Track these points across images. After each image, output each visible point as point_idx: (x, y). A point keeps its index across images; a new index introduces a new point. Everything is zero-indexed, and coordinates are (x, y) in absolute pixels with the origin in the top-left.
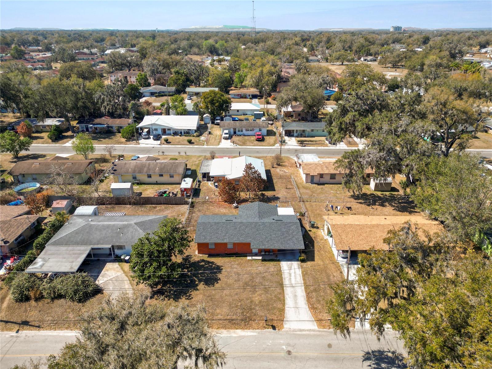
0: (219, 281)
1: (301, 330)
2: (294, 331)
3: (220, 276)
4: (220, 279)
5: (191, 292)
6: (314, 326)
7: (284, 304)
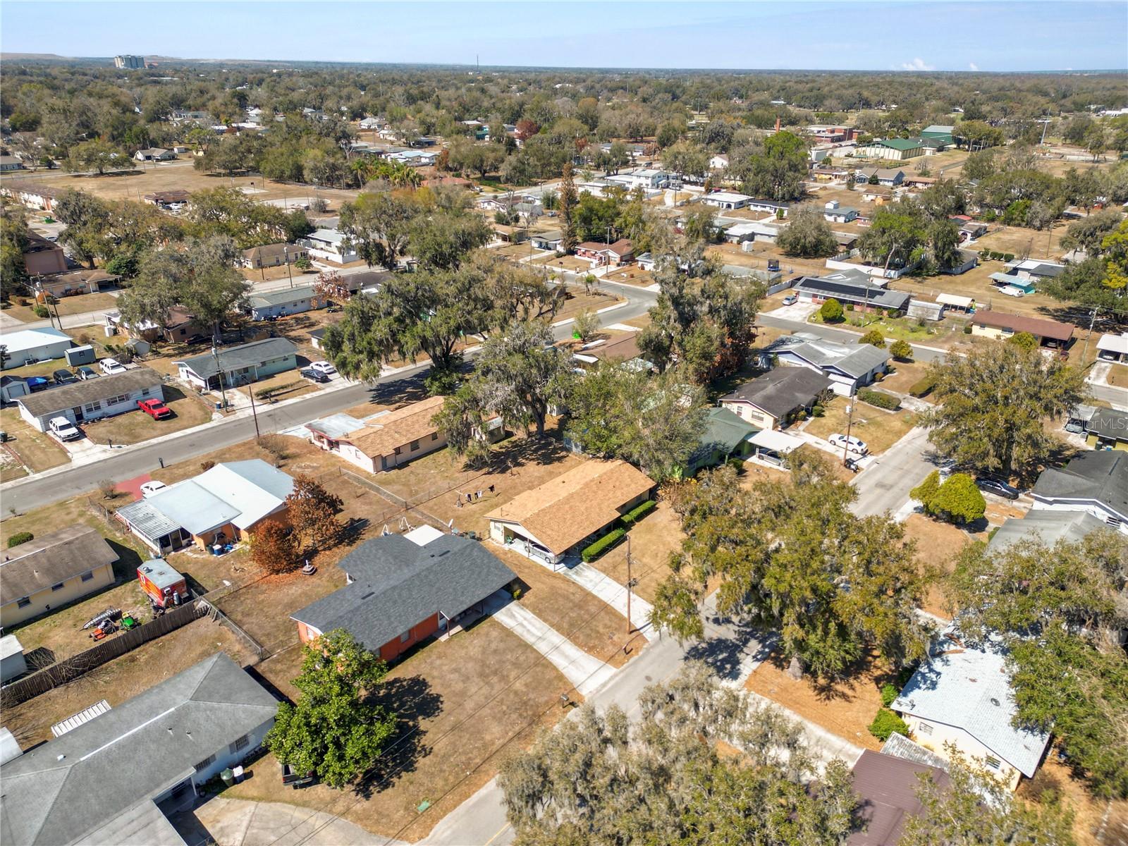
0: (441, 699)
1: (604, 685)
2: (598, 691)
3: (433, 691)
4: (439, 696)
5: (419, 741)
6: (610, 671)
7: (555, 668)
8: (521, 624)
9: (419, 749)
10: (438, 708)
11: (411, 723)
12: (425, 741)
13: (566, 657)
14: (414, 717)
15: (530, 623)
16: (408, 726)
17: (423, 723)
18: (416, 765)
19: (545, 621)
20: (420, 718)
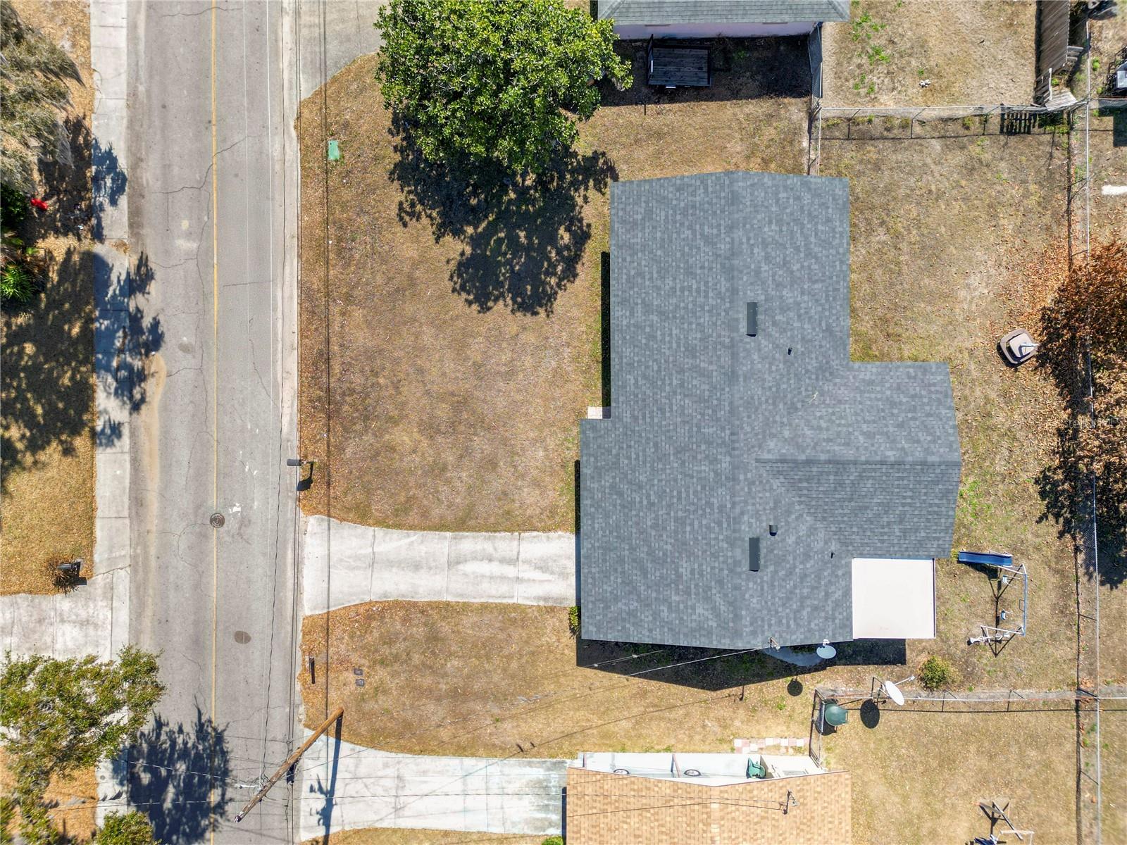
0: (475, 307)
1: (297, 564)
2: (297, 545)
3: (501, 308)
4: (485, 309)
5: (430, 216)
6: (311, 606)
7: (382, 523)
8: (513, 561)
9: (419, 208)
10: (463, 288)
11: (470, 230)
12: (424, 227)
13: (390, 564)
14: (475, 241)
15: (503, 578)
16: (469, 223)
17: (456, 248)
18: (396, 184)
19: (484, 607)
20: (468, 250)
